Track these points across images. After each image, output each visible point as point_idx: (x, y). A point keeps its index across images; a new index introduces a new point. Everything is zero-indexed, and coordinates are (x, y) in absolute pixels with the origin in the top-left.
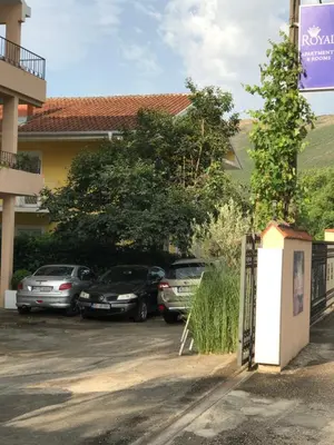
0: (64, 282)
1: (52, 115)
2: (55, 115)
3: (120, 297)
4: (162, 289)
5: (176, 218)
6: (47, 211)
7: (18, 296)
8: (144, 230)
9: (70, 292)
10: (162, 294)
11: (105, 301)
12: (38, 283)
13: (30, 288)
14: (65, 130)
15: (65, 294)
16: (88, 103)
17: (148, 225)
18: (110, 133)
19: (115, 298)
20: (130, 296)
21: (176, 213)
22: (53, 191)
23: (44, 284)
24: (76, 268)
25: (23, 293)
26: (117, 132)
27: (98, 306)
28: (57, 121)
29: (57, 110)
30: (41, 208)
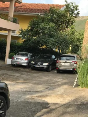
0: (26, 58)
1: (21, 7)
2: (22, 7)
3: (44, 64)
4: (58, 63)
5: (62, 41)
6: (21, 36)
7: (12, 61)
8: (52, 44)
9: (28, 61)
10: (57, 64)
11: (39, 65)
12: (18, 58)
13: (16, 59)
14: (26, 12)
15: (26, 61)
16: (31, 5)
17: (53, 43)
18: (39, 14)
19: (42, 64)
20: (47, 64)
21: (62, 40)
22: (23, 30)
23: (20, 58)
24: (29, 53)
25: (13, 60)
26: (41, 14)
27: (37, 66)
28: (23, 9)
29: (22, 6)
30: (20, 35)
